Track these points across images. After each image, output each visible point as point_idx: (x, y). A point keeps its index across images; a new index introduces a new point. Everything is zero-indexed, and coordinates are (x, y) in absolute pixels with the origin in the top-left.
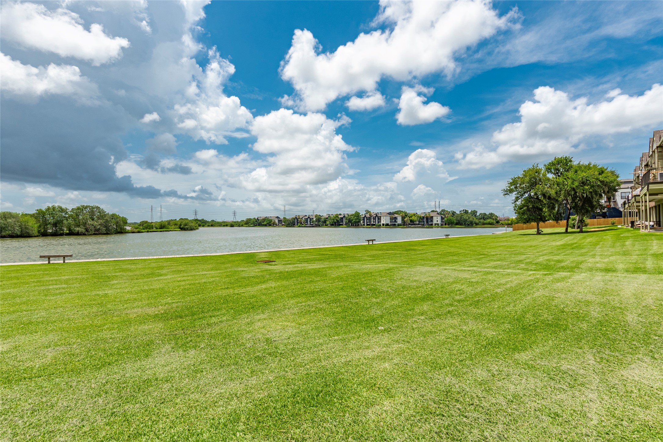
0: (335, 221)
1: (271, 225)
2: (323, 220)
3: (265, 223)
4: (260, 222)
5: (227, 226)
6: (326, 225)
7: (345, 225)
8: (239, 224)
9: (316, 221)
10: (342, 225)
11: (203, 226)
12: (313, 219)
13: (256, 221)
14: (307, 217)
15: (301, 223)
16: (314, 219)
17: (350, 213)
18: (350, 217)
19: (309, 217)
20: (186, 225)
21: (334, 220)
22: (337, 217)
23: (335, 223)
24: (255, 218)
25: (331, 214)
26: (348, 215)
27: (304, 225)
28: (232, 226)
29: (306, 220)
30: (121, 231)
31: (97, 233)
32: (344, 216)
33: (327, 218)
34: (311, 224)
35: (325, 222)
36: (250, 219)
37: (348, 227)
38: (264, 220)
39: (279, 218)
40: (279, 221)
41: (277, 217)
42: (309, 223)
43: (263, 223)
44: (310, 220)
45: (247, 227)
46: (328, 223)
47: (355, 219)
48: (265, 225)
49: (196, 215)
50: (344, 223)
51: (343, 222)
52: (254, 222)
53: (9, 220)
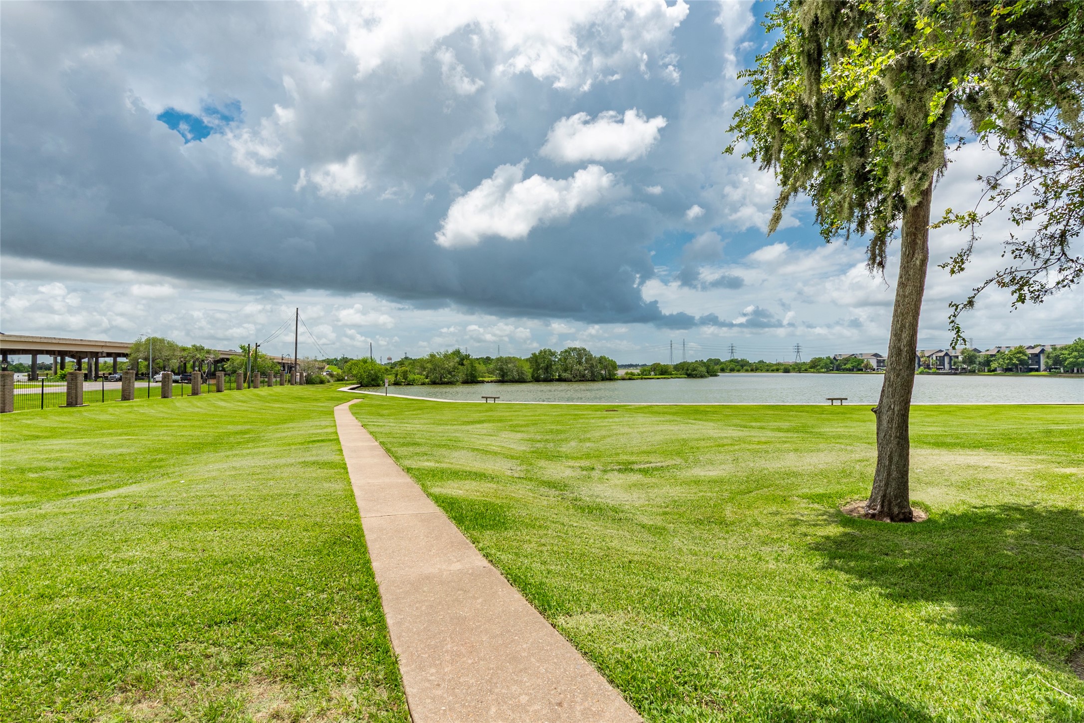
0: (1015, 361)
1: (862, 370)
2: (981, 359)
3: (848, 366)
4: (839, 365)
5: (777, 370)
6: (989, 371)
7: (1045, 370)
8: (799, 368)
9: (964, 362)
10: (1038, 370)
11: (738, 371)
12: (957, 357)
13: (832, 363)
14: (942, 354)
15: (928, 367)
16: (960, 358)
17: (1060, 344)
18: (1058, 353)
19: (947, 354)
20: (694, 370)
21: (1011, 359)
22: (1020, 352)
23: (1016, 366)
24: (828, 358)
25: (1004, 345)
26: (1054, 349)
27: (933, 370)
28: (786, 371)
29: (941, 360)
30: (611, 378)
31: (583, 379)
32: (1043, 351)
33: (994, 355)
34: (951, 368)
35: (987, 363)
36: (820, 359)
37: (1057, 374)
38: (847, 360)
39: (880, 356)
40: (879, 362)
41: (876, 355)
42: (947, 366)
43: (843, 367)
44: (951, 359)
45: (814, 372)
46: (994, 365)
47: (1075, 357)
48: (850, 370)
49: (732, 352)
50: (1043, 367)
51: (1038, 363)
52: (826, 364)
53: (509, 366)
